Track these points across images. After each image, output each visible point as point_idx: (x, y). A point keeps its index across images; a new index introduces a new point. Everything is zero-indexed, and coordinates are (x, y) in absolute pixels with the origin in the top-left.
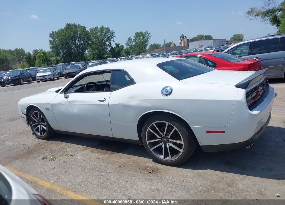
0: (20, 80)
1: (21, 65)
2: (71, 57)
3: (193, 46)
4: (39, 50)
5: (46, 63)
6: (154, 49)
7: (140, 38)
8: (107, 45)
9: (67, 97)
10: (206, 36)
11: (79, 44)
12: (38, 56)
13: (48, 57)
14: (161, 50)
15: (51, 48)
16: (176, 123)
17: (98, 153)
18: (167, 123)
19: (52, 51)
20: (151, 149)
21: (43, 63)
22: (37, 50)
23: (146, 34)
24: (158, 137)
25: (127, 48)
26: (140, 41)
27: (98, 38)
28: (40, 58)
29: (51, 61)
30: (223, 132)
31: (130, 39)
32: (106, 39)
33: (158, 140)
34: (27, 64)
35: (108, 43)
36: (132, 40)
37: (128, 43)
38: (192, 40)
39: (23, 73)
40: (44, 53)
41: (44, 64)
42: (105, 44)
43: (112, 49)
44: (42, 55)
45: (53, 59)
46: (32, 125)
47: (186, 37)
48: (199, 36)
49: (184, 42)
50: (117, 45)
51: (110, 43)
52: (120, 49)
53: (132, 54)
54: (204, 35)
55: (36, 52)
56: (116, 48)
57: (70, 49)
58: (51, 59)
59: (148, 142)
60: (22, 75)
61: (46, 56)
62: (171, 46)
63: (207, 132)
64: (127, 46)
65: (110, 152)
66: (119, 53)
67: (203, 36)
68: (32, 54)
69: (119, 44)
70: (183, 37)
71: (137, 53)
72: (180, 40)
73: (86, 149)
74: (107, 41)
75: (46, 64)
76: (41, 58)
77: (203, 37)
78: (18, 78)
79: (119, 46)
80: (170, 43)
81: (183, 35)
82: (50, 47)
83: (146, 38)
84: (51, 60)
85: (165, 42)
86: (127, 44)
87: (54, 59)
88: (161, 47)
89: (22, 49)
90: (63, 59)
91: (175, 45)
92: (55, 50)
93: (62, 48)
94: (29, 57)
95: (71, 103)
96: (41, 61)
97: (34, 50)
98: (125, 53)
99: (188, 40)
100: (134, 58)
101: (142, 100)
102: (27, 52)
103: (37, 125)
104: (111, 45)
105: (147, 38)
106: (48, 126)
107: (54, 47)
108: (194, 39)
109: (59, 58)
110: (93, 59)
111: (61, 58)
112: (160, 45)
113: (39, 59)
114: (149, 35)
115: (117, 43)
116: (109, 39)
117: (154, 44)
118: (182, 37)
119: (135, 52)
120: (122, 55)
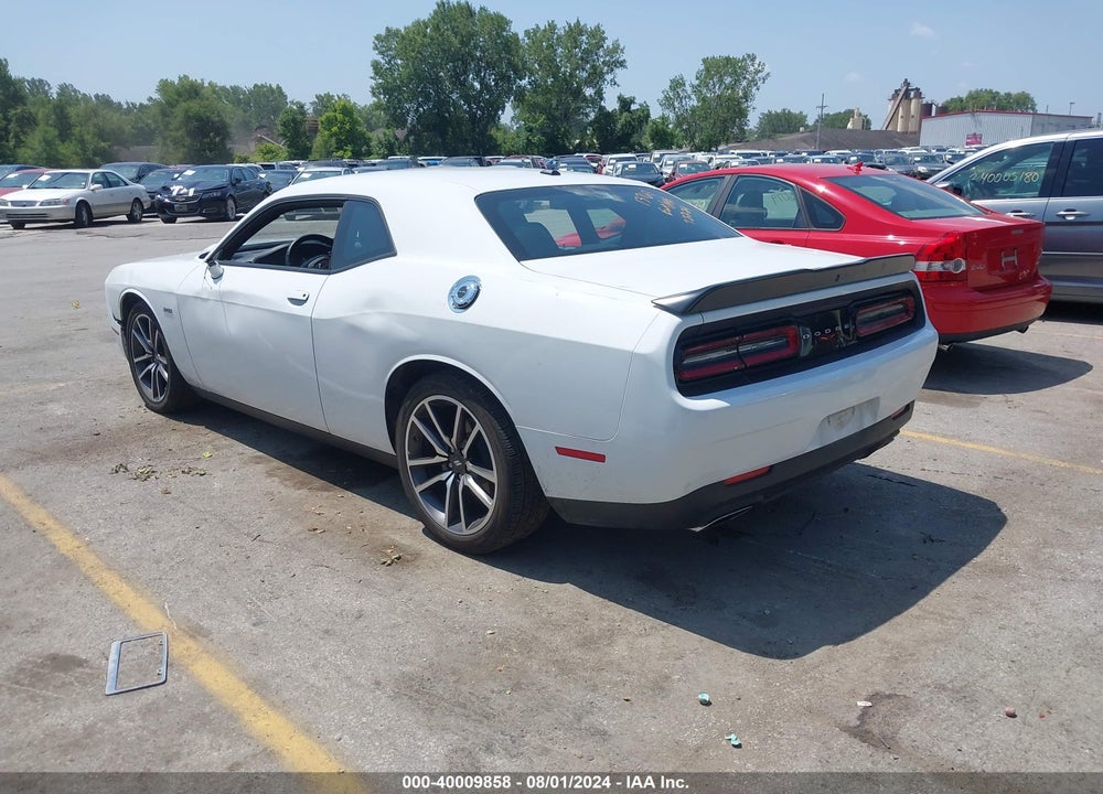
0: (226, 205)
1: (262, 147)
2: (443, 134)
3: (936, 134)
4: (336, 98)
5: (349, 148)
6: (775, 131)
7: (721, 81)
8: (585, 99)
9: (217, 277)
10: (1008, 95)
11: (477, 85)
12: (323, 118)
13: (362, 129)
14: (804, 140)
15: (374, 94)
16: (480, 409)
17: (283, 481)
18: (460, 406)
19: (377, 106)
20: (418, 489)
21: (338, 149)
22: (329, 97)
23: (745, 68)
24: (439, 450)
25: (664, 118)
26: (718, 92)
27: (553, 70)
28: (329, 130)
29: (367, 142)
30: (600, 458)
31: (677, 84)
32: (585, 75)
33: (437, 459)
34: (285, 148)
35: (589, 92)
36: (689, 90)
37: (667, 98)
38: (944, 111)
39: (238, 181)
40: (347, 111)
41: (340, 153)
42: (578, 93)
43: (605, 118)
44: (339, 116)
45: (377, 136)
46: (136, 360)
47: (918, 94)
48: (977, 92)
49: (907, 117)
50: (625, 103)
51: (600, 94)
52: (633, 120)
53: (680, 142)
54: (1002, 93)
55: (324, 102)
56: (621, 113)
57: (442, 103)
58: (370, 135)
59: (410, 463)
60: (234, 185)
61: (354, 122)
62: (849, 126)
63: (561, 451)
64: (667, 112)
65: (318, 482)
66: (629, 135)
67: (994, 95)
68: (310, 111)
69: (632, 101)
70: (907, 93)
71: (702, 141)
72: (890, 107)
73: (258, 463)
74: (589, 82)
75: (350, 154)
76: (335, 129)
77: (994, 98)
78: (219, 194)
79: (633, 107)
80: (850, 113)
81: (907, 83)
82: (373, 88)
83: (744, 83)
84: (370, 139)
85: (822, 107)
86: (668, 102)
87: (381, 136)
88: (807, 126)
89: (279, 87)
90: (411, 138)
91: (867, 123)
92: (388, 102)
93: (413, 97)
94: (294, 120)
95: (224, 299)
96: (334, 140)
97: (317, 97)
98: (652, 140)
99: (926, 110)
100: (670, 159)
101: (396, 314)
102: (292, 102)
103: (147, 362)
104: (602, 99)
105: (749, 85)
106: (172, 367)
107: (389, 88)
108: (953, 106)
109: (401, 133)
110: (527, 149)
111: (408, 136)
112: (806, 116)
113: (326, 132)
114: (757, 72)
115: (627, 96)
116: (596, 77)
117: (779, 111)
118: (901, 94)
119: (693, 138)
120: (639, 144)
